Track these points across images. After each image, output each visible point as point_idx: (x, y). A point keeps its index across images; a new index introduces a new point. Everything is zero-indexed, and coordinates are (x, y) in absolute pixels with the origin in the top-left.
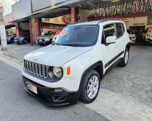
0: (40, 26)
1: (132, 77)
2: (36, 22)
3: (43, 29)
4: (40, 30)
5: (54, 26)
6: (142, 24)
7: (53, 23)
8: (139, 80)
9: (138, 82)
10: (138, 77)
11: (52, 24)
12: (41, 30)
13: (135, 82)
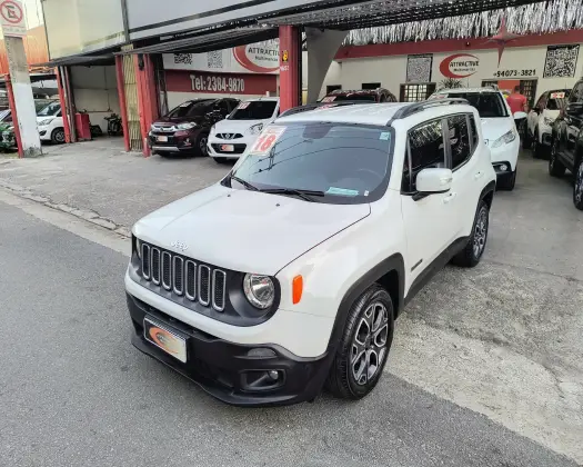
0: (156, 84)
1: (486, 275)
2: (141, 67)
3: (168, 93)
4: (158, 96)
5: (205, 79)
6: (525, 72)
7: (205, 68)
8: (508, 285)
9: (504, 292)
10: (506, 275)
11: (198, 74)
12: (162, 96)
13: (497, 291)
